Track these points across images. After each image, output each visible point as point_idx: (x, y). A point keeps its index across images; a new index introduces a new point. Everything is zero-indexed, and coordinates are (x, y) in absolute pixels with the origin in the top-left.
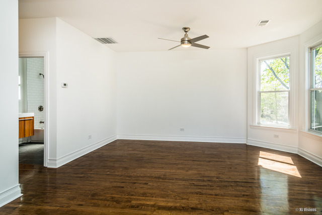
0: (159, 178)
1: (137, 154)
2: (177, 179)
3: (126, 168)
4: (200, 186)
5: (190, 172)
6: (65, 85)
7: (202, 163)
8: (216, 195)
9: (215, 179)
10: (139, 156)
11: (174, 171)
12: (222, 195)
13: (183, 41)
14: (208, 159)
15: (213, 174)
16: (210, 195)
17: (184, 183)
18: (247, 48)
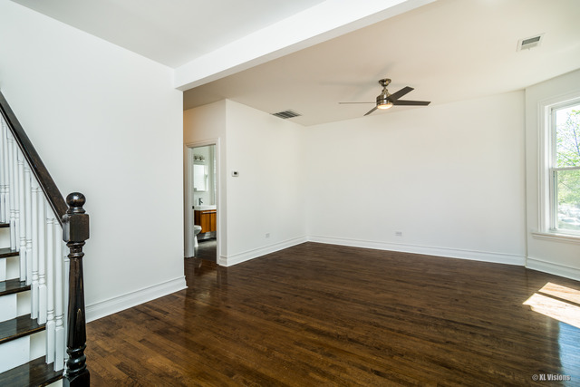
0: (331, 295)
1: (322, 262)
2: (354, 301)
3: (297, 278)
4: (384, 315)
5: (381, 295)
6: (235, 173)
7: (410, 286)
8: (399, 332)
9: (415, 311)
10: (323, 265)
11: (358, 290)
12: (409, 335)
13: (380, 101)
14: (424, 282)
15: (416, 303)
16: (391, 330)
17: (362, 307)
18: (525, 90)
